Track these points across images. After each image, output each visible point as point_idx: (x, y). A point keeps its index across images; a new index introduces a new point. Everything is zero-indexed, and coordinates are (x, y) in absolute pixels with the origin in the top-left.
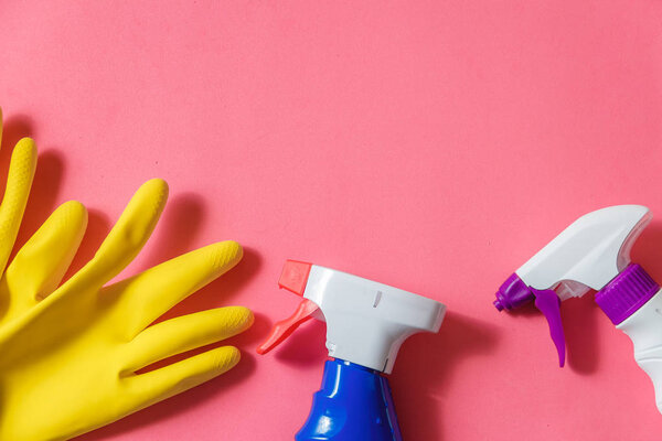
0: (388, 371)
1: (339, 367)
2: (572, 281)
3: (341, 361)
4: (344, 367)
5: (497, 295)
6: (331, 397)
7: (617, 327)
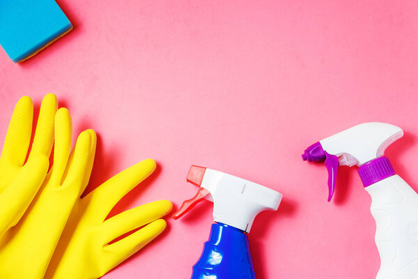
0: (248, 231)
1: (221, 228)
2: (349, 155)
3: (222, 224)
4: (224, 228)
5: (306, 151)
6: (217, 244)
7: (366, 188)
